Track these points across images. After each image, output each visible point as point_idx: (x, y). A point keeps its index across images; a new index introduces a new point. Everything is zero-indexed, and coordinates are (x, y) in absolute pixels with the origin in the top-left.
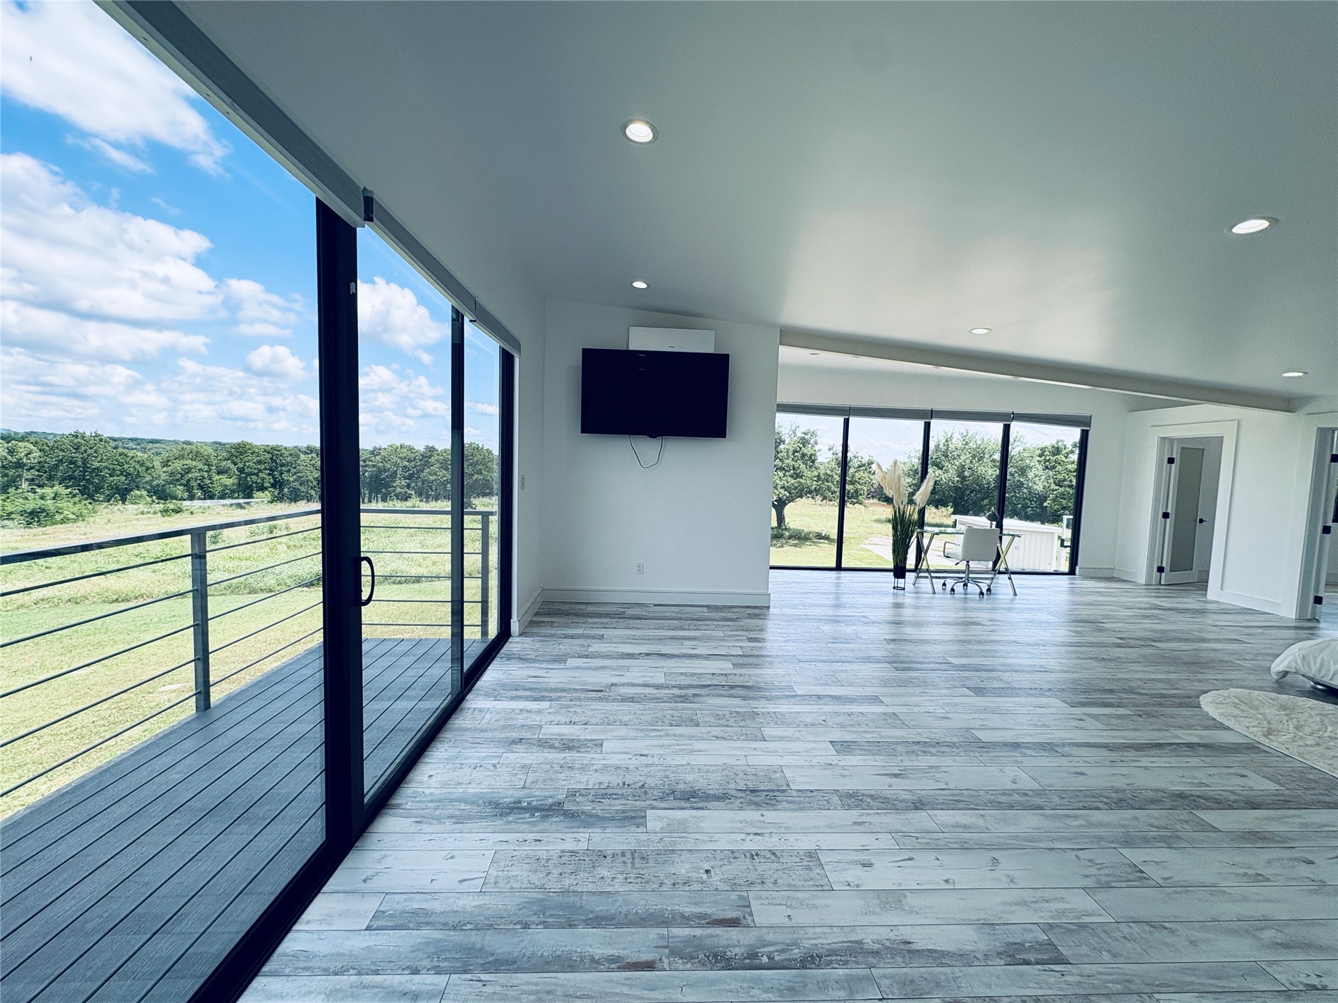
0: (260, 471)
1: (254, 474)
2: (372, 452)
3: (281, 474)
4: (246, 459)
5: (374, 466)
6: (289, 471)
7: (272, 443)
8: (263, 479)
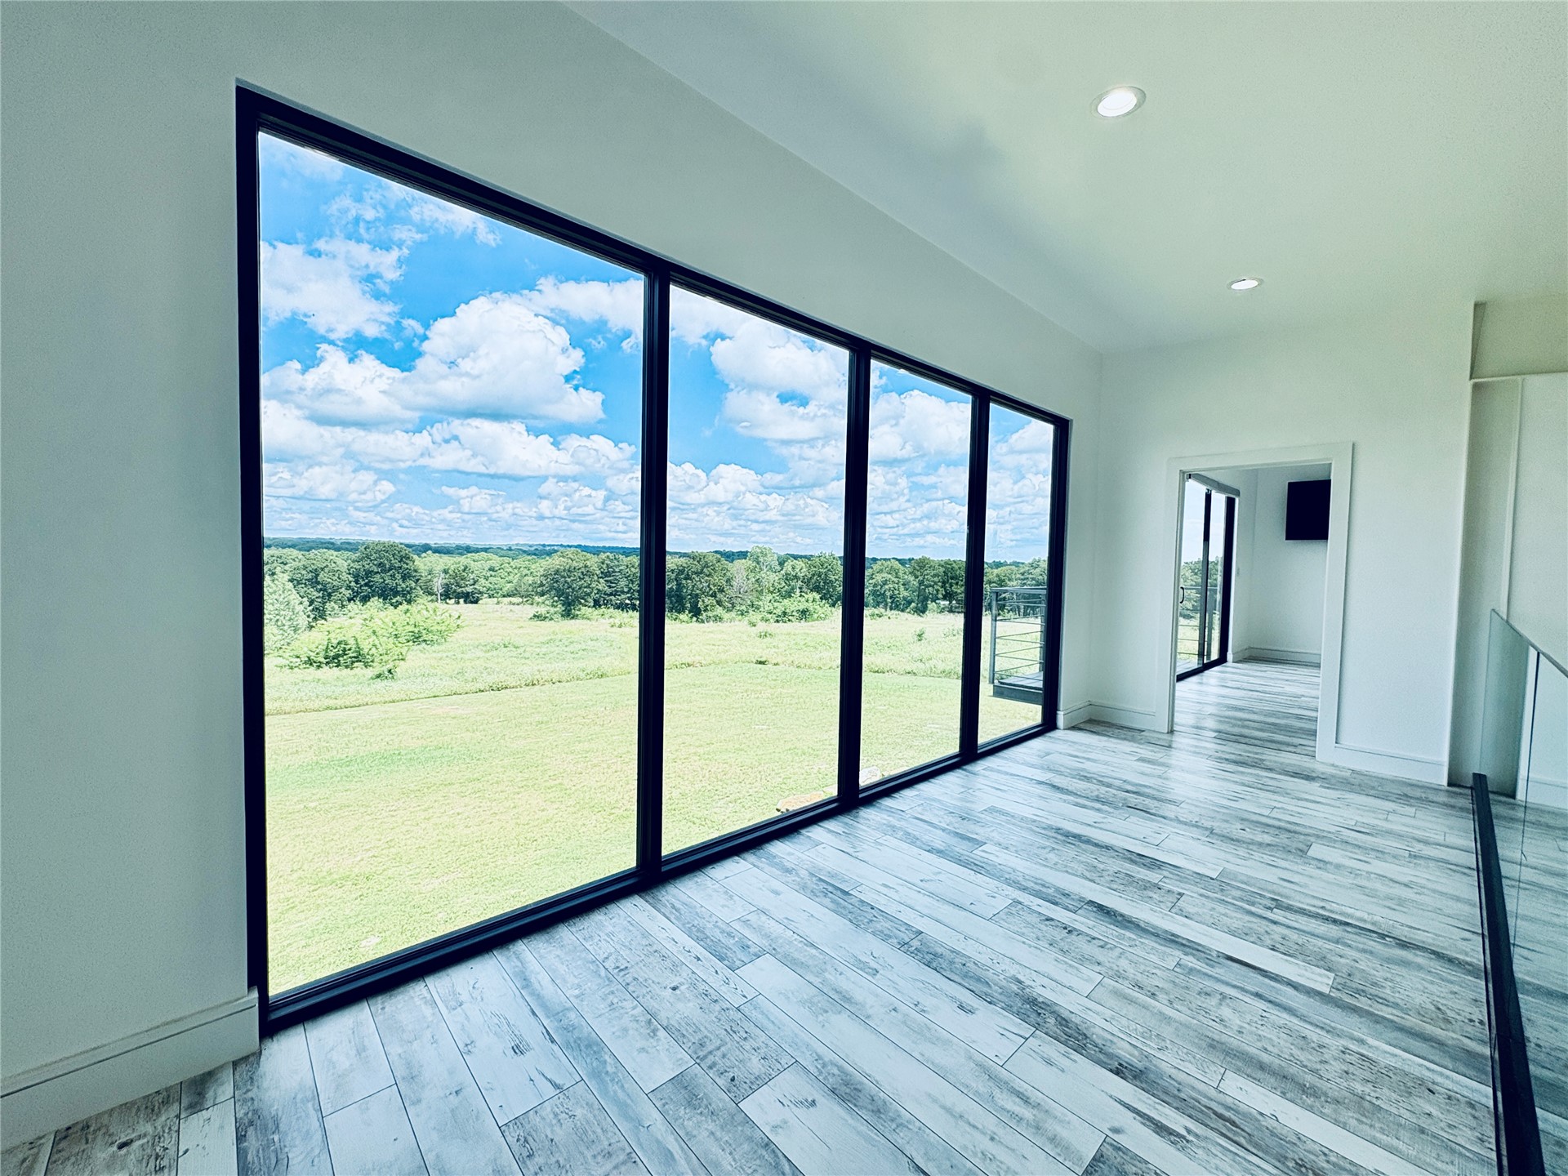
0: (936, 583)
1: (931, 586)
2: (1031, 565)
3: (951, 586)
4: (925, 573)
5: (1033, 579)
6: (957, 584)
7: (945, 558)
8: (938, 591)
